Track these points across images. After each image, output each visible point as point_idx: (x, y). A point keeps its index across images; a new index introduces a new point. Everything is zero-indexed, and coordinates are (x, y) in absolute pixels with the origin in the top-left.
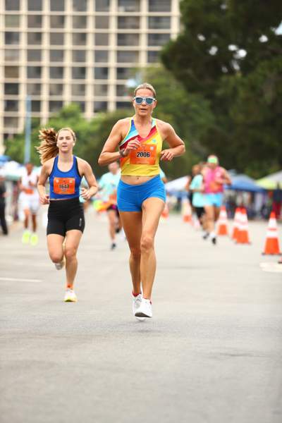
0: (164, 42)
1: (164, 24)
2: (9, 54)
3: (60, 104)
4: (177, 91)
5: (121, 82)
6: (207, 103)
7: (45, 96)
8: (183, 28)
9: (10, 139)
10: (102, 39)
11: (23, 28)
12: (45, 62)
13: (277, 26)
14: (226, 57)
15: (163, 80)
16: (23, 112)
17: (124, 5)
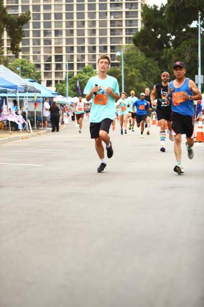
0: (134, 33)
1: (134, 23)
2: (57, 41)
3: (84, 64)
4: (141, 57)
5: (113, 53)
6: (157, 62)
7: (75, 62)
8: (143, 25)
9: (59, 83)
10: (103, 32)
11: (64, 28)
12: (75, 44)
13: (191, 23)
14: (166, 39)
15: (134, 51)
16: (65, 69)
17: (113, 15)
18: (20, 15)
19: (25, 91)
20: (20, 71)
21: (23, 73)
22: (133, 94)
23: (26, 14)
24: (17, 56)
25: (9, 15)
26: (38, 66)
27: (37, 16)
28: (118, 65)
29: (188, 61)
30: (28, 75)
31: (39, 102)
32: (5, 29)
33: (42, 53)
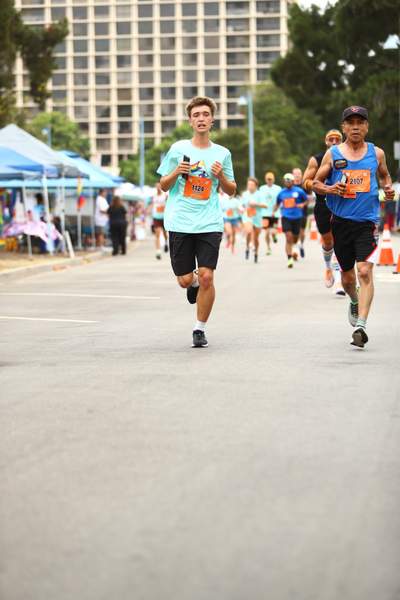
0: (273, 59)
1: (272, 41)
2: (122, 77)
3: (173, 123)
4: (286, 107)
5: (232, 100)
6: (318, 118)
7: (157, 117)
8: (291, 45)
9: (125, 159)
10: (212, 59)
11: (135, 51)
12: (157, 83)
13: (384, 39)
14: (335, 72)
15: (274, 97)
16: (137, 133)
17: (233, 25)
18: (47, 27)
19: (60, 176)
20: (49, 137)
21: (55, 140)
22: (270, 179)
23: (60, 23)
24: (42, 108)
25: (27, 27)
26: (85, 127)
27: (82, 29)
28: (241, 123)
29: (379, 115)
30: (64, 145)
31: (87, 197)
32: (18, 54)
33: (92, 102)
